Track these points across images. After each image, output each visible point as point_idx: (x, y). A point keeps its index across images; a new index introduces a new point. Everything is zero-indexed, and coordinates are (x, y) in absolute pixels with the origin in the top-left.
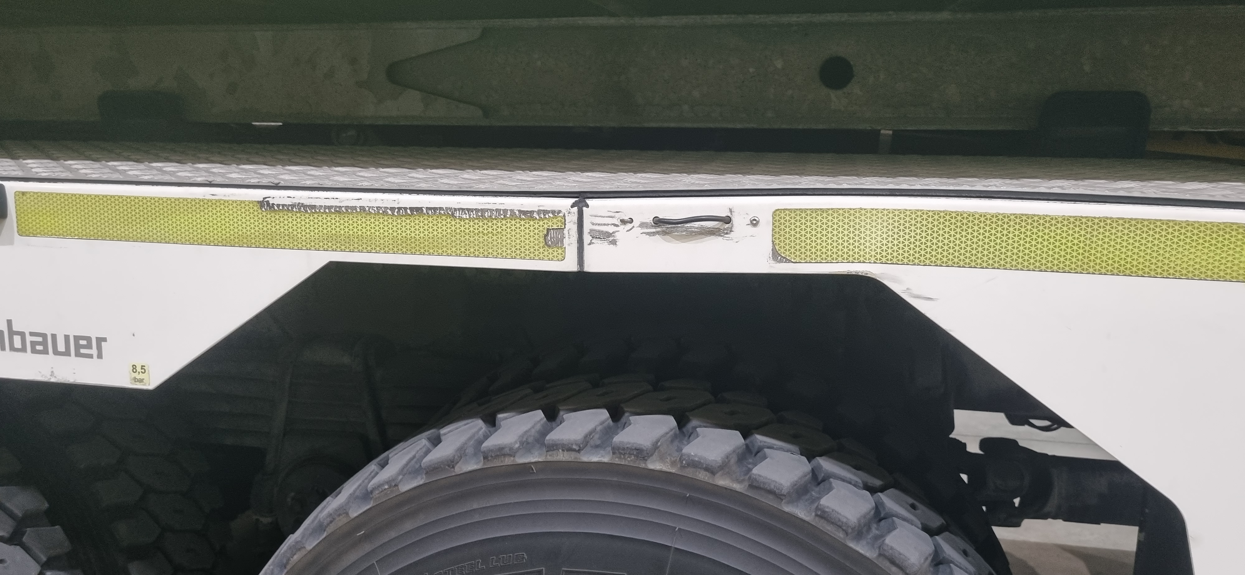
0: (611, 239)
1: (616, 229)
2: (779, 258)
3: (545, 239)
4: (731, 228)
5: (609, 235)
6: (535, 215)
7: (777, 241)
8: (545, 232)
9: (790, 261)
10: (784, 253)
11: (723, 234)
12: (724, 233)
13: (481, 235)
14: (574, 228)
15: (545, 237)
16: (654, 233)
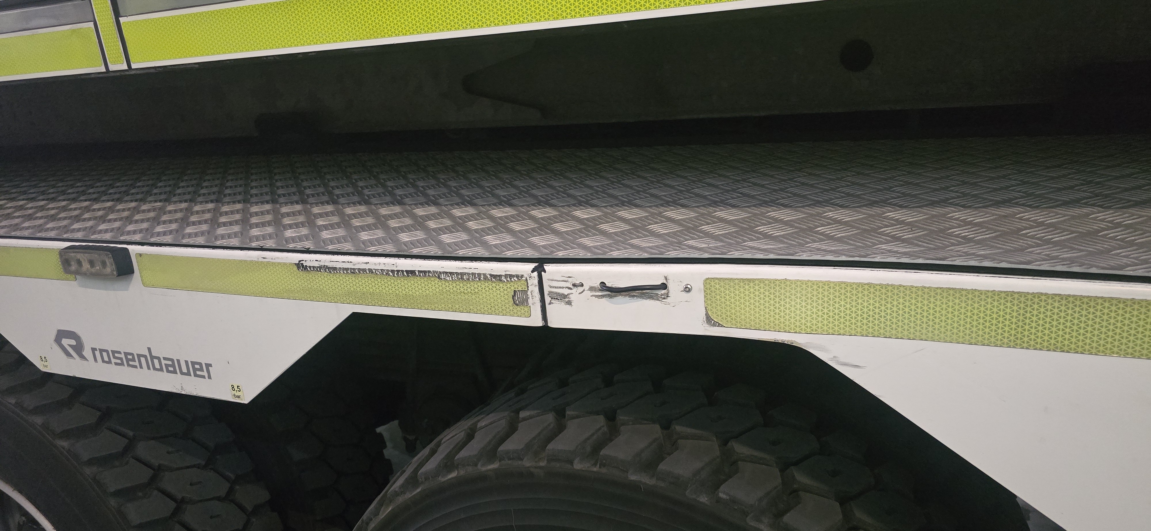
0: (567, 300)
1: (570, 291)
2: (713, 322)
3: (513, 299)
4: (668, 294)
5: (565, 296)
6: (503, 278)
7: (709, 307)
8: (513, 294)
9: (722, 326)
10: (717, 318)
11: (660, 299)
12: (662, 298)
13: (462, 294)
14: (537, 289)
15: (513, 297)
16: (601, 296)
